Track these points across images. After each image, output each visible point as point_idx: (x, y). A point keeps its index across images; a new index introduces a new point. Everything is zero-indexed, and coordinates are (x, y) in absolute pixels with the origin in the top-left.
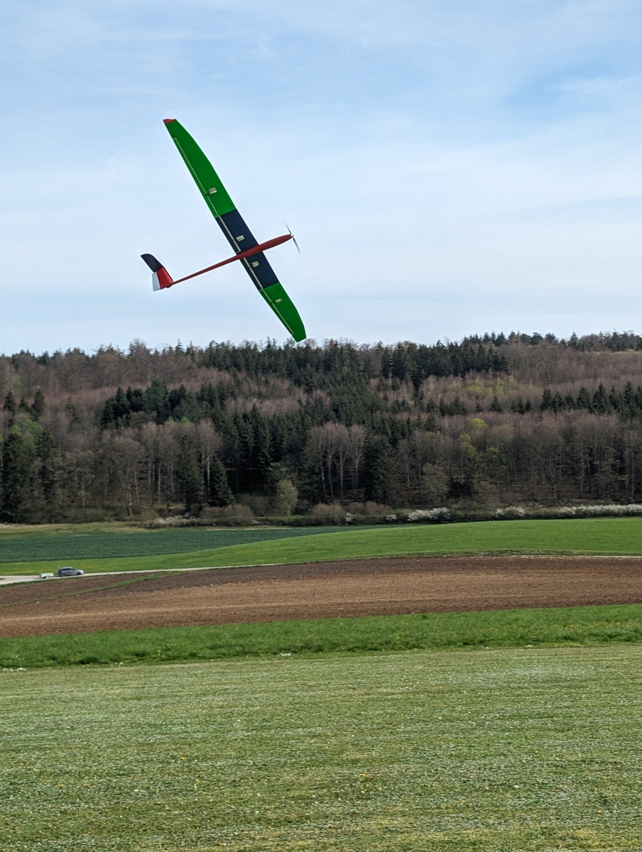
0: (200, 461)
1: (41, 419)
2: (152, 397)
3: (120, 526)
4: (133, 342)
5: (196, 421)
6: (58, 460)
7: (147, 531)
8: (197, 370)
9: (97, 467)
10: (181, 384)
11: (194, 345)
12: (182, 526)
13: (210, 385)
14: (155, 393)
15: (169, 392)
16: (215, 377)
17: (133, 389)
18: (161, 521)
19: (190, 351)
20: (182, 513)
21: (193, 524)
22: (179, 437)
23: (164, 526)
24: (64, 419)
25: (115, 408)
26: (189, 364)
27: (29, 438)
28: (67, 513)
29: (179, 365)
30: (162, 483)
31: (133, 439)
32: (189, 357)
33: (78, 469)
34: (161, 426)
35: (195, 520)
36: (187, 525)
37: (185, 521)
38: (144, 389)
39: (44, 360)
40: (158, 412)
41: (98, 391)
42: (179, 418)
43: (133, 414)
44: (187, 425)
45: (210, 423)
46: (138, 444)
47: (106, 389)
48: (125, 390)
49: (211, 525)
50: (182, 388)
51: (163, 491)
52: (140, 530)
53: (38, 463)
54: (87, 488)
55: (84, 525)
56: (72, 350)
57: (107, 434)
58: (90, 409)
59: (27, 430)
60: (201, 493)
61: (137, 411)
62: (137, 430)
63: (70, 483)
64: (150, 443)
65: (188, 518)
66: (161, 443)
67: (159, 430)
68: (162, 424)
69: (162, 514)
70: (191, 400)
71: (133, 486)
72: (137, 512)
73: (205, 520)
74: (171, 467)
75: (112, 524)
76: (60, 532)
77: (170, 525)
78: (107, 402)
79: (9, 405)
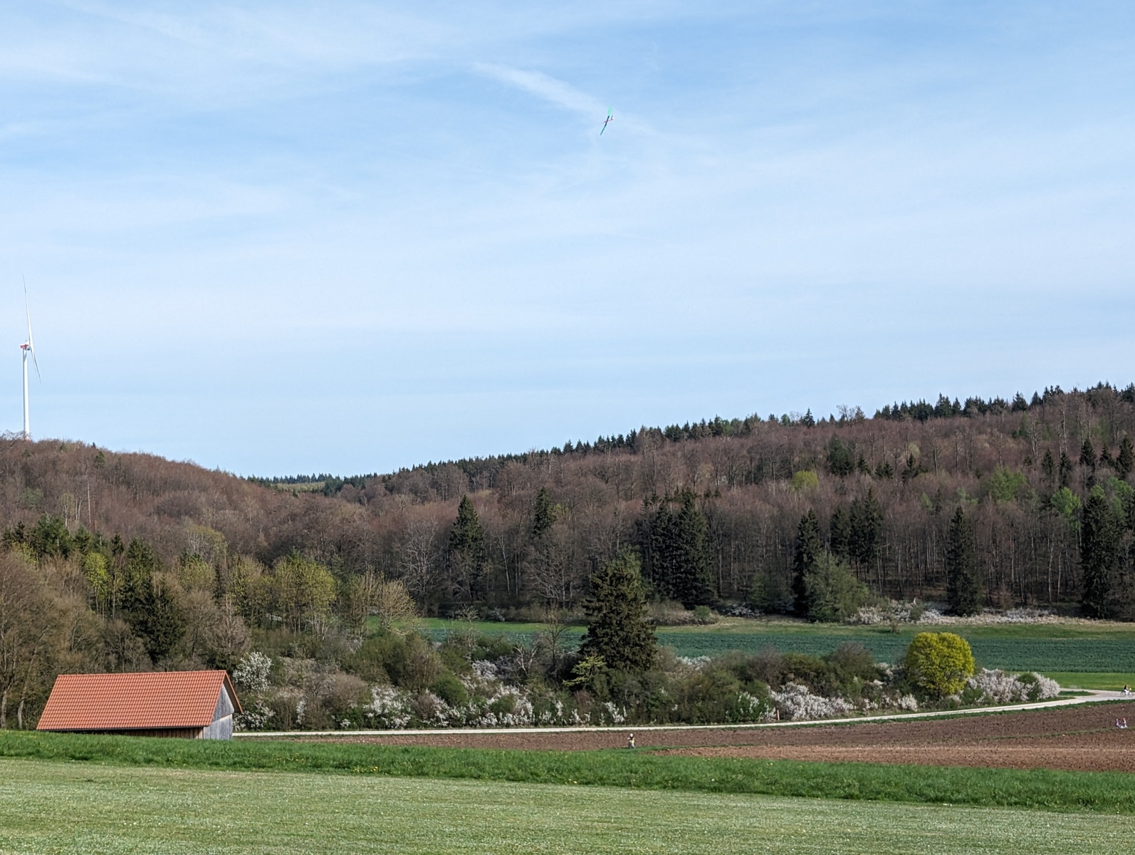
1: (1131, 476)
27: (1116, 502)
53: (1128, 537)
59: (1113, 491)
79: (1087, 457)
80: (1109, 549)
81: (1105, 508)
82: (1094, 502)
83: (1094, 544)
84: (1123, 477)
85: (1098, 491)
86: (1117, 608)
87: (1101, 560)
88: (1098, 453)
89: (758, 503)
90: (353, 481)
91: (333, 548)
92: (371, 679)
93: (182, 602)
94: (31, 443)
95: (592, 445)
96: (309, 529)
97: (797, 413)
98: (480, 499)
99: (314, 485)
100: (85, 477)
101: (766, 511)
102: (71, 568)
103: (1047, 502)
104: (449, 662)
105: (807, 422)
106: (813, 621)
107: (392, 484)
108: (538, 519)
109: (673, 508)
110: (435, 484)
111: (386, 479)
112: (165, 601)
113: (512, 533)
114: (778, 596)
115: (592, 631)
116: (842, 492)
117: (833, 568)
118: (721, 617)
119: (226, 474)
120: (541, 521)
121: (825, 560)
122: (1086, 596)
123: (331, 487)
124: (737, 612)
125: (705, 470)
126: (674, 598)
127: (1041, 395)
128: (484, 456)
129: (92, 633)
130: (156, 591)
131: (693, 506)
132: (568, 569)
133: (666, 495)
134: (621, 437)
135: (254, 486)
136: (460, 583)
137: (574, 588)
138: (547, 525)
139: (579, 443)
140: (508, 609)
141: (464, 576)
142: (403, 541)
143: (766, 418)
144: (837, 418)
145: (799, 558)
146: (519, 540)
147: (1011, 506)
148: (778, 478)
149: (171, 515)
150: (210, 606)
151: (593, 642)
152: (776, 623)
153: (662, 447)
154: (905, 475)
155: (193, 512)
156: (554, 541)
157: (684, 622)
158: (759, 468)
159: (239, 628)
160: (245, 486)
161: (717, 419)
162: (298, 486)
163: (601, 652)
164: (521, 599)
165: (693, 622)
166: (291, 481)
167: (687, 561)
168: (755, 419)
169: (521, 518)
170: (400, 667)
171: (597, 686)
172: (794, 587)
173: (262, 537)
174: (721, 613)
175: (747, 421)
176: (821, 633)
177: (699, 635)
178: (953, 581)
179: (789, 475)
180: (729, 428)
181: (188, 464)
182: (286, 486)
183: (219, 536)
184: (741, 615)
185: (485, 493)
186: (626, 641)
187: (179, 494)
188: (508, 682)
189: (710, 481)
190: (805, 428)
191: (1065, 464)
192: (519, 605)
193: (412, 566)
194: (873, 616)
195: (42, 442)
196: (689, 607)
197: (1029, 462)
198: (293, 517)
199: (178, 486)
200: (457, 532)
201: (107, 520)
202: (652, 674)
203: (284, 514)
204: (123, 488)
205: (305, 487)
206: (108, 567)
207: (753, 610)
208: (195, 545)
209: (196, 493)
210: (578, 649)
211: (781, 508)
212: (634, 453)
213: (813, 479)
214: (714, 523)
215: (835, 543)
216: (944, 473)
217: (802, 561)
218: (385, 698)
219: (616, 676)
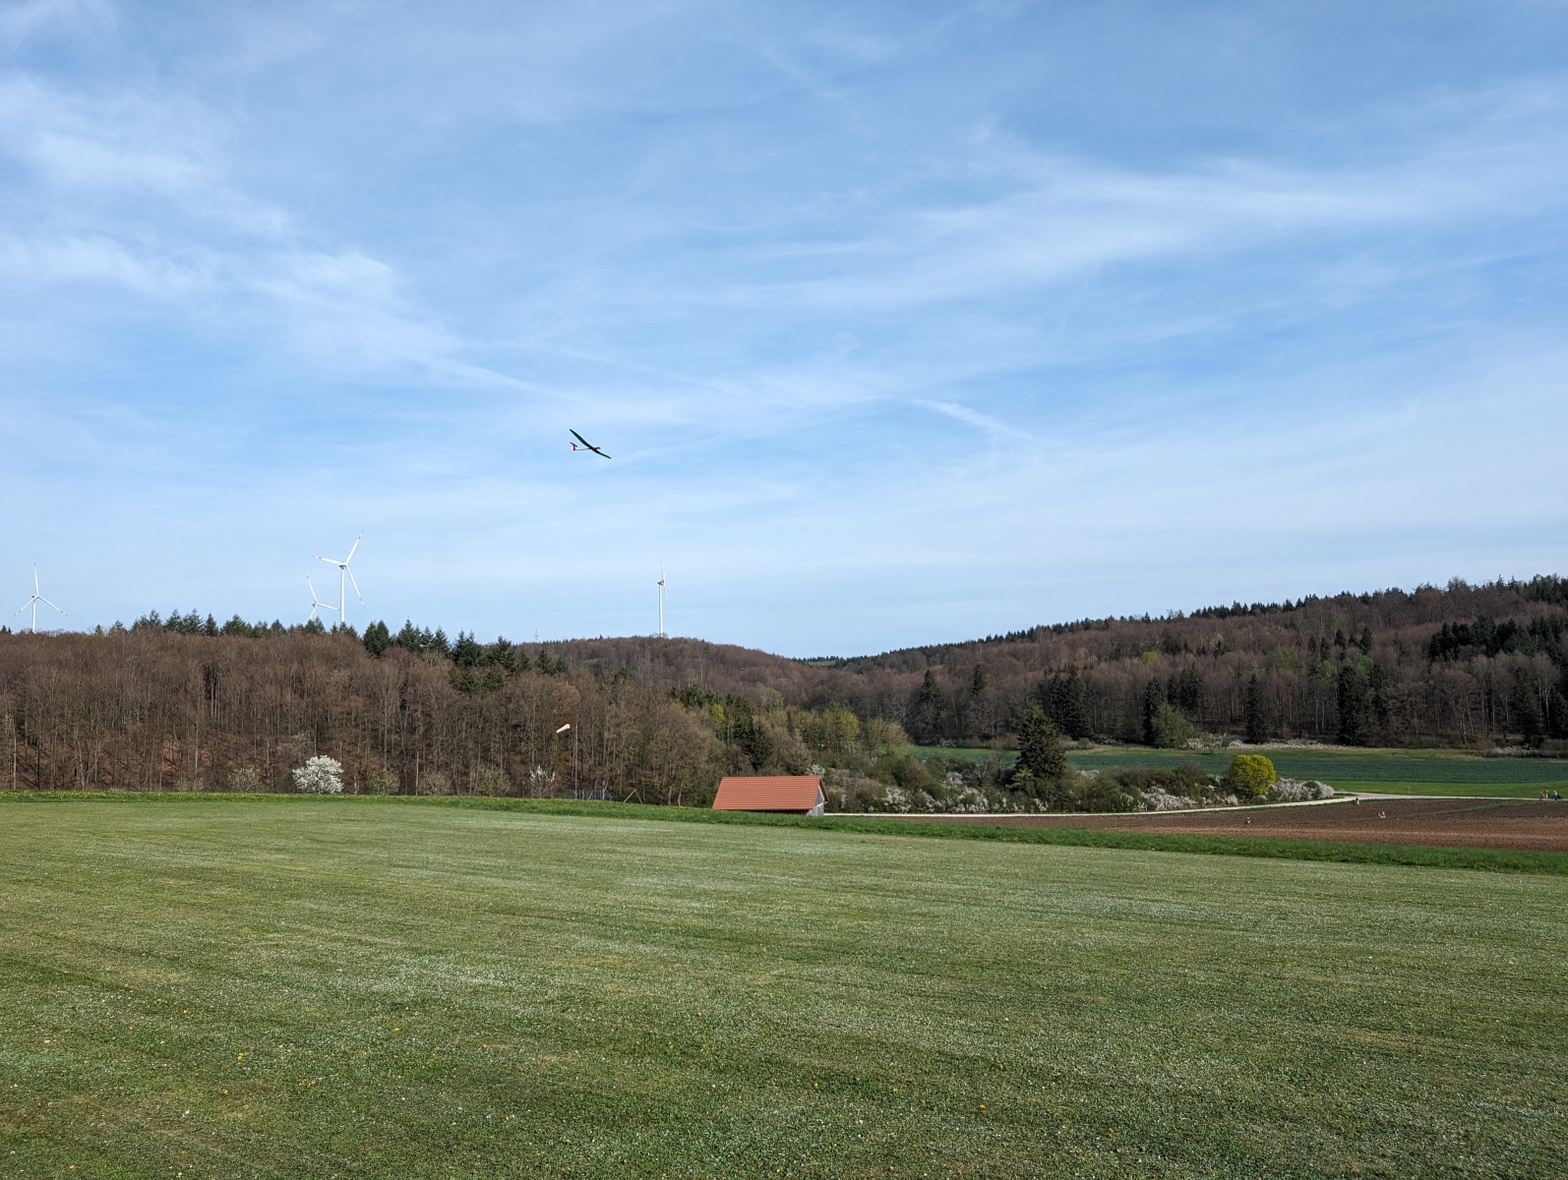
0: (1537, 693)
1: (1370, 652)
2: (1479, 630)
3: (1456, 754)
4: (1452, 580)
5: (1530, 654)
6: (1390, 690)
7: (1485, 760)
8: (1525, 603)
9: (1428, 696)
10: (1508, 619)
11: (1517, 579)
12: (1522, 756)
13: (1542, 619)
14: (1482, 627)
15: (1497, 626)
16: (1545, 610)
17: (1459, 624)
18: (1499, 751)
19: (1513, 586)
20: (1521, 744)
21: (1534, 756)
22: (1512, 669)
23: (1503, 756)
24: (1392, 653)
25: (1441, 641)
26: (1515, 599)
27: (1361, 670)
28: (1402, 739)
29: (1504, 600)
30: (1498, 714)
31: (1464, 671)
32: (1514, 592)
33: (1410, 699)
34: (1492, 659)
35: (1537, 751)
36: (1528, 756)
37: (1525, 752)
38: (1470, 624)
39: (1365, 599)
40: (1487, 646)
41: (1422, 627)
42: (1511, 652)
43: (1462, 647)
44: (1520, 658)
45: (1546, 656)
46: (1470, 676)
47: (1430, 625)
48: (1450, 625)
49: (1554, 757)
50: (1512, 622)
51: (1498, 721)
52: (1476, 758)
53: (1371, 692)
54: (1420, 717)
55: (1419, 751)
56: (1390, 590)
57: (1436, 667)
58: (1416, 644)
59: (1360, 663)
60: (1541, 725)
61: (1465, 645)
62: (1467, 663)
63: (1403, 711)
64: (1481, 676)
65: (1528, 749)
66: (1493, 675)
67: (1490, 663)
68: (1493, 656)
69: (1499, 743)
70: (1523, 634)
71: (1467, 716)
72: (1472, 741)
73: (1547, 752)
74: (1505, 698)
75: (1448, 751)
76: (1396, 756)
77: (1509, 755)
78: (1433, 637)
79: (1339, 640)
80: (1357, 700)
81: (1354, 674)
82: (1346, 669)
83: (1347, 697)
84: (1365, 653)
85: (1348, 662)
86: (1364, 739)
87: (1353, 708)
88: (1347, 637)
89: (1119, 672)
90: (853, 660)
91: (847, 701)
92: (885, 782)
93: (770, 734)
94: (667, 639)
95: (1004, 637)
96: (832, 690)
97: (1139, 614)
98: (936, 671)
99: (828, 663)
100: (700, 659)
101: (1125, 678)
102: (704, 713)
103: (1313, 670)
104: (933, 773)
105: (1146, 620)
106: (1157, 748)
107: (881, 661)
108: (976, 684)
109: (1064, 676)
110: (905, 662)
111: (874, 659)
112: (761, 734)
113: (959, 692)
114: (1134, 731)
115: (1023, 754)
116: (1174, 664)
117: (1170, 714)
118: (1096, 745)
119: (778, 657)
120: (978, 685)
121: (1165, 708)
122: (1342, 731)
123: (839, 664)
124: (1107, 742)
125: (1082, 651)
126: (1065, 733)
127: (1303, 600)
128: (935, 644)
129: (719, 752)
130: (756, 727)
131: (1076, 675)
132: (996, 715)
133: (1059, 668)
134: (1023, 632)
135: (797, 663)
136: (926, 723)
137: (1000, 727)
138: (981, 688)
139: (996, 636)
140: (957, 739)
141: (929, 719)
142: (890, 697)
143: (1118, 618)
144: (1165, 618)
145: (1147, 707)
146: (963, 697)
147: (1289, 673)
148: (1130, 657)
149: (749, 681)
150: (786, 737)
151: (1025, 760)
152: (1133, 749)
153: (1051, 638)
154: (1216, 654)
155: (763, 679)
156: (987, 697)
157: (1072, 748)
158: (1118, 650)
159: (803, 749)
160: (791, 664)
161: (1087, 619)
162: (819, 663)
163: (1030, 767)
164: (966, 733)
165: (1078, 748)
166: (814, 660)
167: (1073, 710)
168: (1111, 619)
169: (964, 683)
170: (902, 775)
171: (1028, 788)
172: (1144, 726)
173: (804, 695)
174: (1096, 742)
175: (1106, 620)
176: (1163, 755)
177: (1083, 756)
178: (1250, 721)
179: (1138, 655)
180: (1095, 625)
181: (757, 651)
182: (811, 663)
183: (778, 694)
184: (1109, 744)
185: (939, 667)
186: (1046, 760)
187: (754, 669)
188: (970, 785)
189: (1086, 658)
190: (1144, 625)
191: (1324, 645)
192: (964, 738)
193: (896, 713)
194: (1197, 744)
195: (674, 639)
196: (1075, 738)
197: (1299, 644)
198: (822, 682)
199: (753, 664)
200: (924, 692)
201: (713, 685)
202: (1063, 781)
203: (816, 680)
204: (721, 666)
205: (823, 664)
206: (725, 713)
207: (1117, 740)
208: (765, 699)
209: (764, 668)
210: (1014, 765)
211: (1134, 675)
212: (1033, 642)
213: (1155, 657)
214: (1090, 685)
215: (1170, 698)
216: (1242, 652)
217: (1149, 709)
218: (894, 794)
219: (1041, 782)
